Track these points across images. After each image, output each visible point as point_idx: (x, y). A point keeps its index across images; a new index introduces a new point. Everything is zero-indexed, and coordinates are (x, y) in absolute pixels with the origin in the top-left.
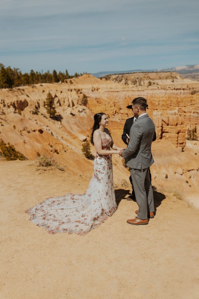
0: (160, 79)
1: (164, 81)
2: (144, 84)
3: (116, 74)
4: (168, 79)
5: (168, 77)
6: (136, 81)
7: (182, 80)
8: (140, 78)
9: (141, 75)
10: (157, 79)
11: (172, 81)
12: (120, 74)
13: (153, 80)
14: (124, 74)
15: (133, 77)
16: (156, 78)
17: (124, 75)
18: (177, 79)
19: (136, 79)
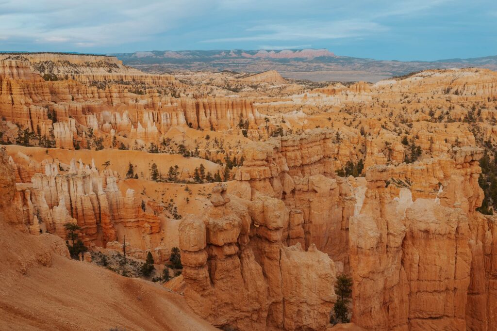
0: (88, 65)
1: (94, 69)
2: (58, 72)
3: (5, 53)
4: (102, 66)
5: (102, 63)
6: (43, 67)
7: (126, 69)
8: (50, 63)
9: (53, 58)
10: (83, 65)
11: (109, 70)
12: (13, 54)
13: (75, 68)
14: (19, 54)
15: (38, 61)
16: (81, 64)
17: (20, 56)
18: (118, 67)
19: (44, 63)
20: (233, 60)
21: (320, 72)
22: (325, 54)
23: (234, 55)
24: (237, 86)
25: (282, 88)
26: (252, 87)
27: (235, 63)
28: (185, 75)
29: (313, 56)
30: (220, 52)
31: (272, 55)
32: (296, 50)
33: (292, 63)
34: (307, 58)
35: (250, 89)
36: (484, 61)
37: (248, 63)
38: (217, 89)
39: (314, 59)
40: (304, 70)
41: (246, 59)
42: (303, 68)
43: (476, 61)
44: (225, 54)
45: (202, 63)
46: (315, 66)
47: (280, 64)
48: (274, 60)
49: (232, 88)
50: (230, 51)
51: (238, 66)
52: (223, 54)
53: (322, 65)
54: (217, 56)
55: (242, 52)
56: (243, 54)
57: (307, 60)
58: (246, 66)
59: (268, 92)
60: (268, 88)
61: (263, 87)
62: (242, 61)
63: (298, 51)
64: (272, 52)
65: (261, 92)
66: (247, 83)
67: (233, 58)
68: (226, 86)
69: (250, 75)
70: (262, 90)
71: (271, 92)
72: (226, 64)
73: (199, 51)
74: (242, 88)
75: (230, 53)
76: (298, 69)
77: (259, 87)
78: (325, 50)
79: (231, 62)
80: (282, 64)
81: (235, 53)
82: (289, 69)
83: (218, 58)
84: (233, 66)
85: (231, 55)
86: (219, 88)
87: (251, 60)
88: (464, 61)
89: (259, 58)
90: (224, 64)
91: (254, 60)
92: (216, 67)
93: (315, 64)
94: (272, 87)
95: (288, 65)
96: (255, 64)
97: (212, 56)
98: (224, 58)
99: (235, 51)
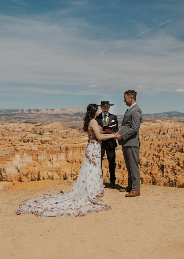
20: (26, 115)
21: (78, 122)
22: (80, 112)
23: (26, 112)
24: (41, 131)
25: (67, 132)
26: (49, 132)
27: (27, 117)
28: (3, 125)
29: (73, 113)
30: (17, 111)
31: (49, 112)
32: (63, 109)
33: (62, 116)
34: (69, 114)
35: (49, 133)
36: (162, 115)
37: (36, 117)
38: (30, 134)
39: (74, 114)
40: (69, 120)
41: (34, 115)
42: (68, 119)
43: (158, 115)
44: (21, 112)
45: (7, 117)
46: (75, 118)
47: (55, 117)
48: (51, 115)
49: (37, 132)
50: (24, 110)
51: (30, 119)
52: (20, 112)
53: (79, 117)
54: (16, 112)
55: (31, 110)
56: (32, 112)
57: (70, 115)
58: (35, 118)
59: (60, 134)
60: (59, 132)
61: (56, 132)
62: (32, 115)
63: (64, 110)
64: (49, 110)
65: (56, 135)
66: (46, 130)
67: (26, 114)
68: (34, 132)
69: (44, 124)
70: (55, 133)
71: (62, 134)
72: (22, 117)
73: (4, 110)
74: (43, 133)
75: (24, 111)
76: (65, 120)
77: (54, 132)
78: (79, 109)
79: (25, 116)
80: (56, 117)
81: (27, 111)
82: (60, 120)
83: (17, 114)
84: (27, 118)
85: (24, 112)
86: (31, 133)
87: (37, 115)
88: (152, 115)
89: (41, 114)
90: (21, 117)
91: (39, 115)
92: (16, 119)
93: (75, 117)
94: (61, 131)
95: (59, 118)
96: (40, 117)
97: (13, 113)
98: (20, 114)
99: (27, 110)
